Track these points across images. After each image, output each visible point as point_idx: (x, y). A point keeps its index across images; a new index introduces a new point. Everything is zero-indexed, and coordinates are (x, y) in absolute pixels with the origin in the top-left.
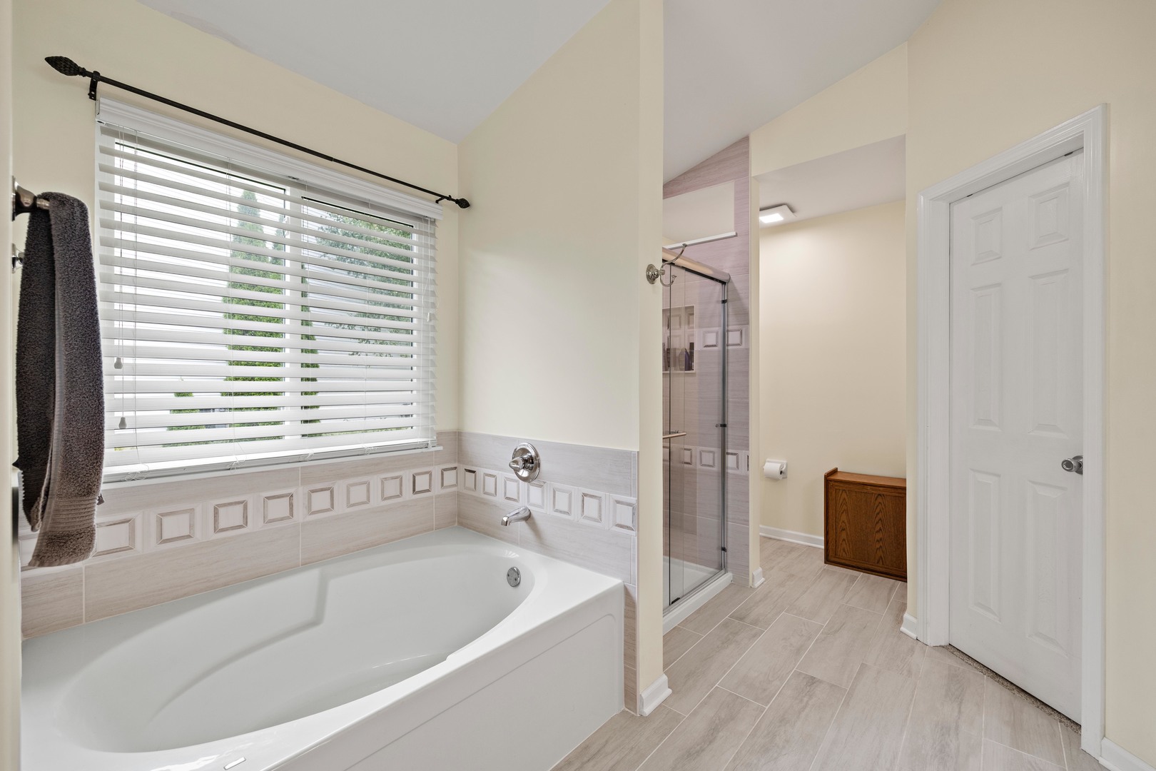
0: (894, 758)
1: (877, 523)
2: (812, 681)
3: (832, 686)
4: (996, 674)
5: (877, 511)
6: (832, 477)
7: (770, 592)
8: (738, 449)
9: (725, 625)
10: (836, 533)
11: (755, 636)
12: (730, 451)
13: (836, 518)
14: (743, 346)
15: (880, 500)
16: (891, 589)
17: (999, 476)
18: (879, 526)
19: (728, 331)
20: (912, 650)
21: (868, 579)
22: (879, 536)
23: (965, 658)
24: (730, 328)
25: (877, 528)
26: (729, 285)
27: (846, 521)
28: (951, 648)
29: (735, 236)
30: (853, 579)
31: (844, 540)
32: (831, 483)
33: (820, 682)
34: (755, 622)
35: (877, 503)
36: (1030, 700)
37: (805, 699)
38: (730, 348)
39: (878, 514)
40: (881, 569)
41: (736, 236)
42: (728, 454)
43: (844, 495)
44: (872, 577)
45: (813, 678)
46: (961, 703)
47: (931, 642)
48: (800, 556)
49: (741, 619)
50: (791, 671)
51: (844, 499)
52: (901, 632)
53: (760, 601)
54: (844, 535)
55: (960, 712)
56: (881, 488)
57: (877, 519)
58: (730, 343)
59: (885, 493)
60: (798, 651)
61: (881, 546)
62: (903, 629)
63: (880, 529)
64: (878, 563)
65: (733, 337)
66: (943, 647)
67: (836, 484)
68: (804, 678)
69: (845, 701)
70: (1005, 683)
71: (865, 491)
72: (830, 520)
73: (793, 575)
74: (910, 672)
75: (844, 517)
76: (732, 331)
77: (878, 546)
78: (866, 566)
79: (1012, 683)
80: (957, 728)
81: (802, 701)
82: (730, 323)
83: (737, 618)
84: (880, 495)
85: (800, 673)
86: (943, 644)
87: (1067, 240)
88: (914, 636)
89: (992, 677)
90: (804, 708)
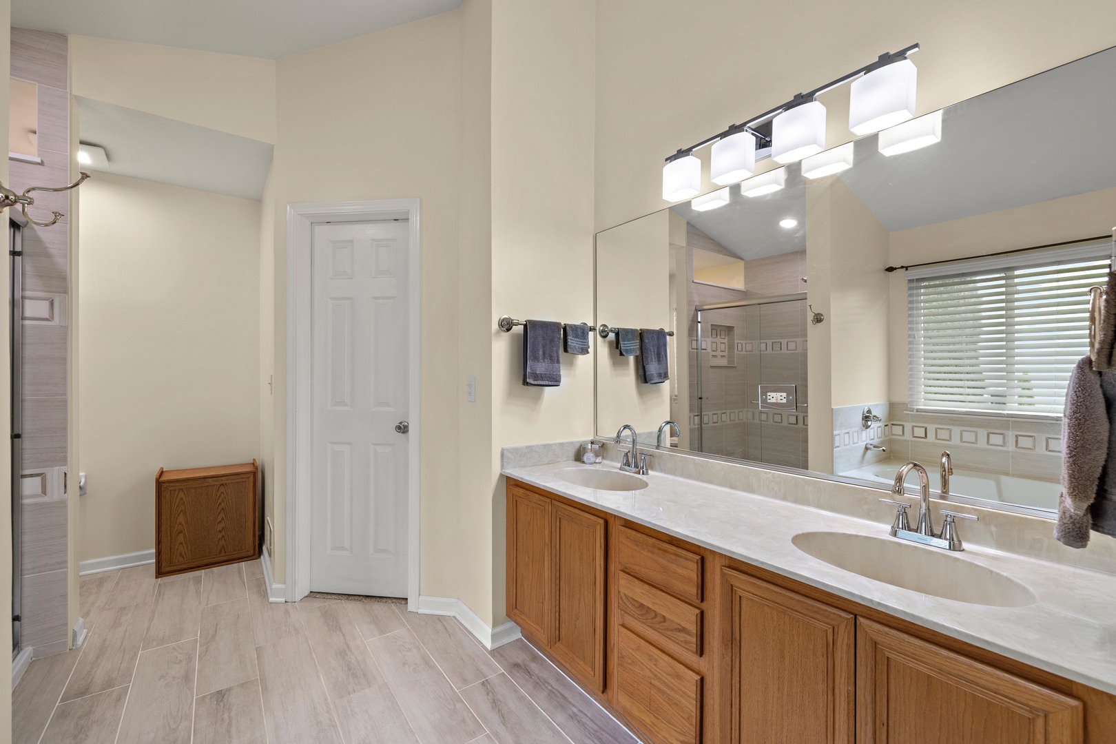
0: (326, 700)
1: (219, 514)
2: (221, 695)
3: (242, 685)
4: (348, 595)
5: (219, 502)
6: (164, 478)
7: (105, 641)
8: (47, 467)
9: (63, 715)
10: (171, 539)
11: (119, 699)
12: (26, 472)
13: (170, 522)
14: (56, 321)
15: (222, 489)
16: (240, 572)
17: (350, 444)
18: (222, 515)
19: (23, 298)
20: (287, 612)
21: (213, 573)
22: (220, 527)
23: (325, 596)
24: (27, 293)
25: (220, 519)
26: (26, 231)
27: (183, 523)
28: (313, 594)
29: (38, 164)
30: (198, 581)
31: (181, 543)
32: (165, 485)
33: (229, 690)
34: (109, 683)
35: (219, 493)
36: (373, 600)
37: (226, 716)
38: (27, 322)
39: (220, 504)
40: (224, 558)
41: (42, 164)
42: (23, 476)
43: (181, 495)
44: (216, 570)
45: (219, 692)
46: (340, 629)
47: (298, 597)
48: (118, 583)
49: (83, 693)
50: (192, 701)
51: (182, 499)
52: (271, 603)
53: (98, 657)
54: (181, 538)
55: (344, 635)
56: (224, 478)
57: (219, 509)
58: (28, 314)
59: (227, 482)
60: (187, 678)
61: (223, 536)
62: (271, 599)
63: (223, 519)
64: (220, 553)
65: (34, 308)
66: (307, 597)
67: (172, 484)
68: (211, 698)
69: (262, 689)
70: (356, 598)
71: (206, 484)
72: (163, 528)
73: (125, 608)
74: (296, 630)
75: (181, 519)
76: (30, 298)
77: (220, 537)
78: (206, 561)
79: (359, 596)
80: (348, 646)
81: (223, 719)
82: (27, 287)
83: (76, 696)
84: (222, 485)
85: (204, 697)
86: (306, 595)
87: (395, 277)
88: (283, 600)
89: (347, 599)
90: (230, 724)
